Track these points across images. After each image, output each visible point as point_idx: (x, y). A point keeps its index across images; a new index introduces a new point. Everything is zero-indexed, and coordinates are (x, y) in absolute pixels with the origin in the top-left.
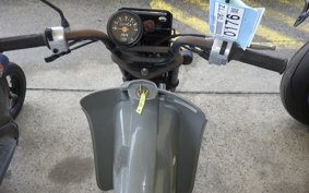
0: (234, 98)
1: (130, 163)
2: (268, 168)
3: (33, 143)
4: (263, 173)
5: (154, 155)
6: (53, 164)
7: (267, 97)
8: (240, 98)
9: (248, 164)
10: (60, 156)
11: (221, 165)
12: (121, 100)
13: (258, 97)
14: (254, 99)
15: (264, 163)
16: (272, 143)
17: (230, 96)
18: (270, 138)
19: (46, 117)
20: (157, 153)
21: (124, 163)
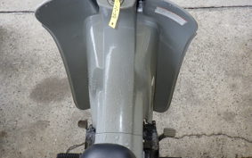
0: (207, 12)
1: (106, 86)
2: (239, 81)
3: (11, 66)
4: (234, 86)
5: (132, 77)
6: (33, 85)
7: (241, 10)
8: (213, 13)
9: (220, 78)
10: (39, 77)
11: (193, 80)
12: (91, 15)
13: (231, 11)
14: (227, 12)
15: (235, 76)
16: (243, 57)
17: (202, 11)
18: (241, 52)
19: (21, 40)
20: (135, 74)
21: (100, 85)
